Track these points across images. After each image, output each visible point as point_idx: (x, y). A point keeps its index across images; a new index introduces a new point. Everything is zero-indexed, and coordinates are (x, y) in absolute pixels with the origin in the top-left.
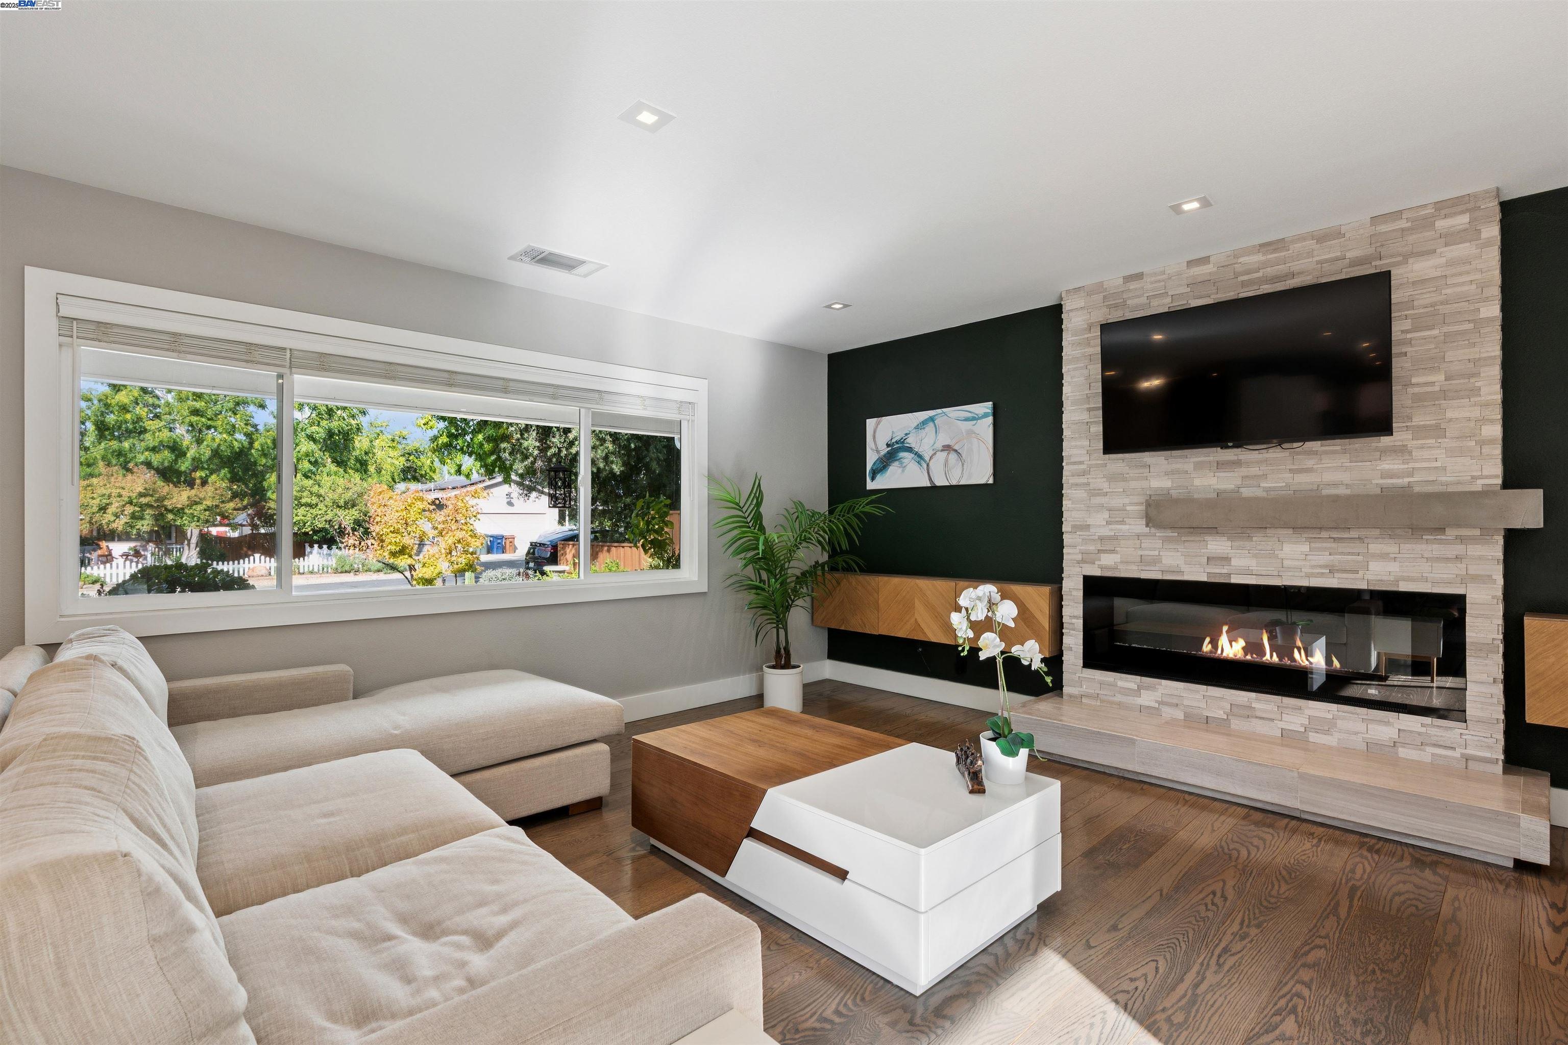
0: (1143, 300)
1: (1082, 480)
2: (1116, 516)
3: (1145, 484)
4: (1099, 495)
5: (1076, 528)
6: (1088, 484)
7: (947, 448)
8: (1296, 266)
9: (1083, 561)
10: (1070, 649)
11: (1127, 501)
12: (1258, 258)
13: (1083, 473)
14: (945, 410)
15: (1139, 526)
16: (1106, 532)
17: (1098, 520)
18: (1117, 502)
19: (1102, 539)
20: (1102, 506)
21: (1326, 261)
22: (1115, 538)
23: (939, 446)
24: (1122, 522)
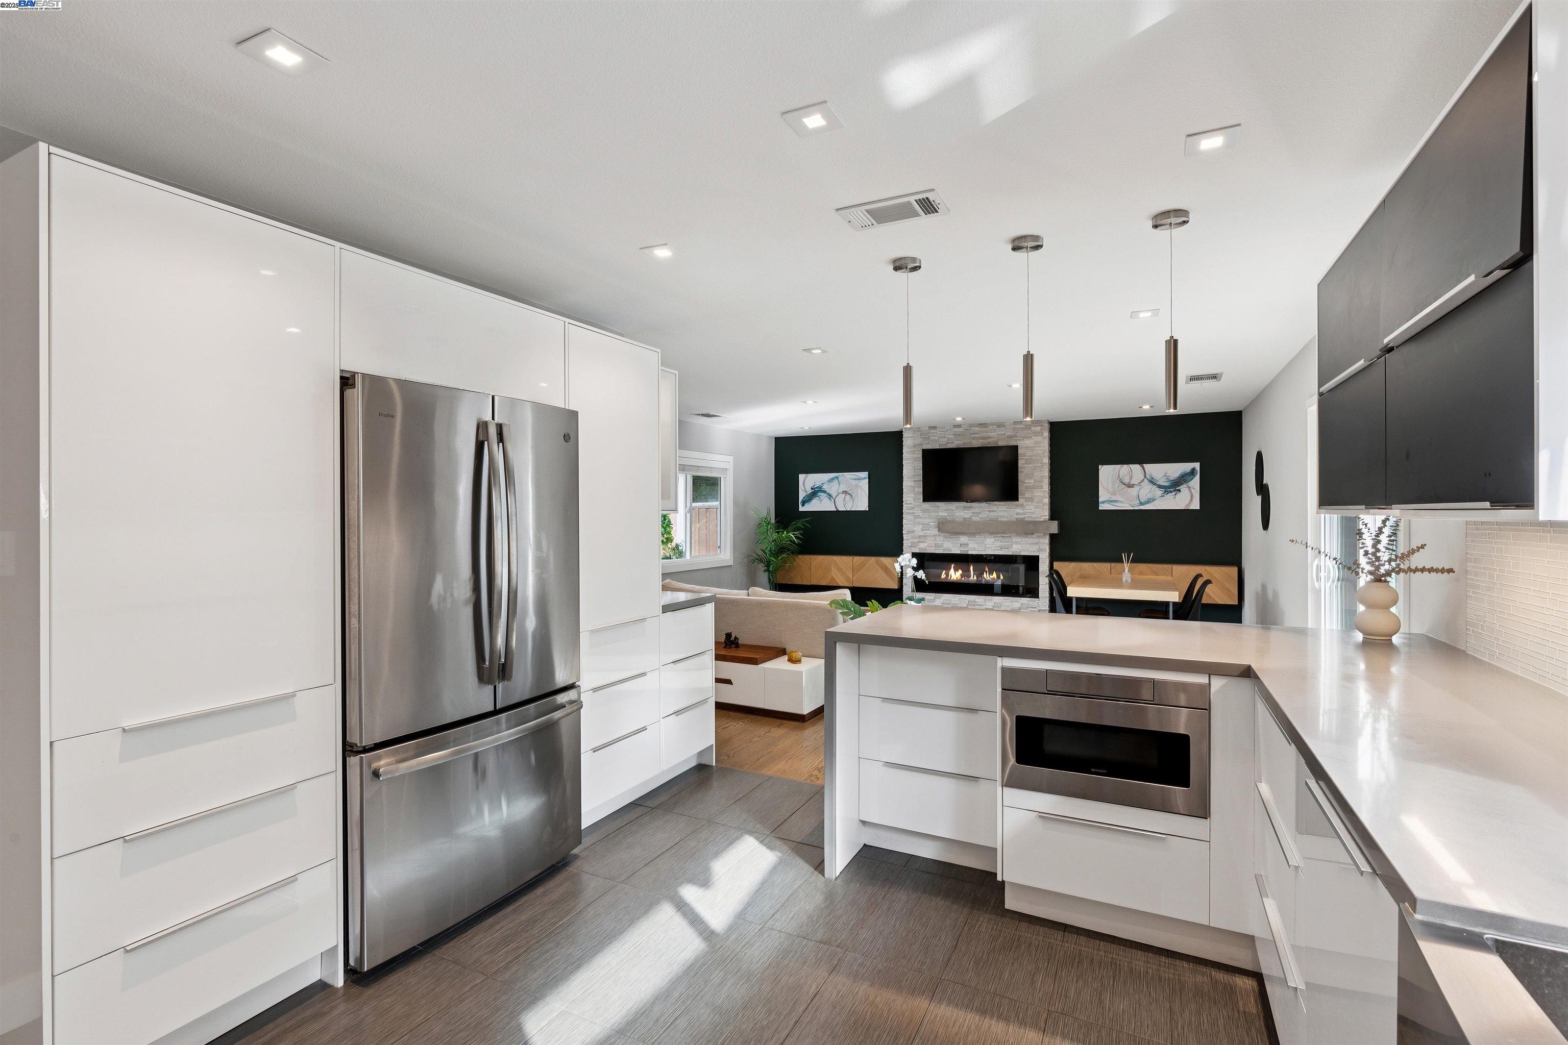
0: (936, 438)
1: (911, 511)
2: (926, 527)
3: (937, 514)
4: (919, 518)
5: (908, 532)
6: (914, 513)
7: (845, 492)
8: (991, 434)
9: (912, 546)
10: (907, 585)
11: (930, 521)
12: (977, 429)
13: (912, 508)
14: (844, 474)
15: (936, 532)
16: (921, 534)
17: (918, 529)
18: (926, 521)
19: (919, 537)
20: (920, 523)
21: (1000, 434)
22: (925, 536)
23: (841, 490)
24: (928, 530)
